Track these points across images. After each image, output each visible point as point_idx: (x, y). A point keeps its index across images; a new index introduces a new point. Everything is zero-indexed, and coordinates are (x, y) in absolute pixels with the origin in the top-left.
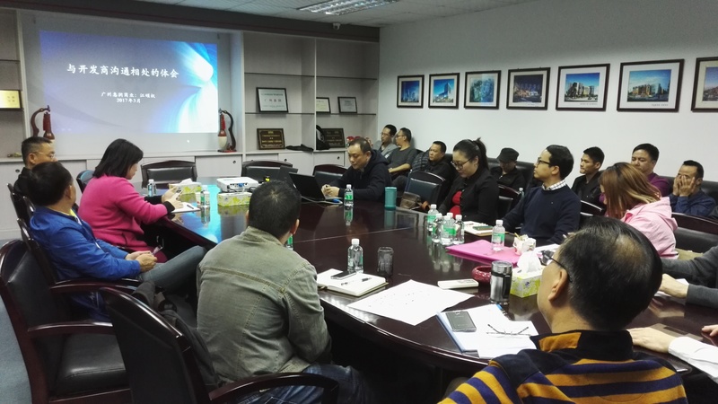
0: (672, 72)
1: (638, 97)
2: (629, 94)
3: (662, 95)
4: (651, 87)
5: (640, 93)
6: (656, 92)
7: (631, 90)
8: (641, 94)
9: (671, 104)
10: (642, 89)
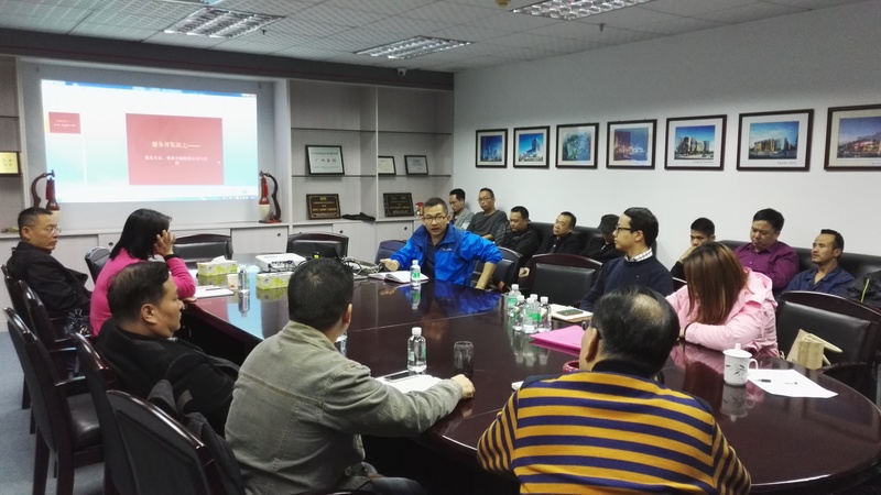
0: (800, 124)
1: (761, 153)
2: (751, 150)
3: (790, 151)
4: (776, 142)
6: (782, 148)
7: (753, 146)
8: (763, 150)
9: (800, 161)
10: (765, 144)
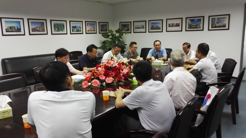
0: (21, 22)
1: (10, 30)
2: (6, 29)
3: (19, 30)
4: (14, 27)
5: (10, 29)
6: (16, 29)
7: (7, 28)
9: (22, 33)
10: (11, 28)
